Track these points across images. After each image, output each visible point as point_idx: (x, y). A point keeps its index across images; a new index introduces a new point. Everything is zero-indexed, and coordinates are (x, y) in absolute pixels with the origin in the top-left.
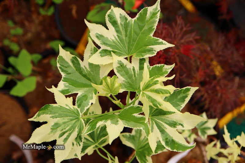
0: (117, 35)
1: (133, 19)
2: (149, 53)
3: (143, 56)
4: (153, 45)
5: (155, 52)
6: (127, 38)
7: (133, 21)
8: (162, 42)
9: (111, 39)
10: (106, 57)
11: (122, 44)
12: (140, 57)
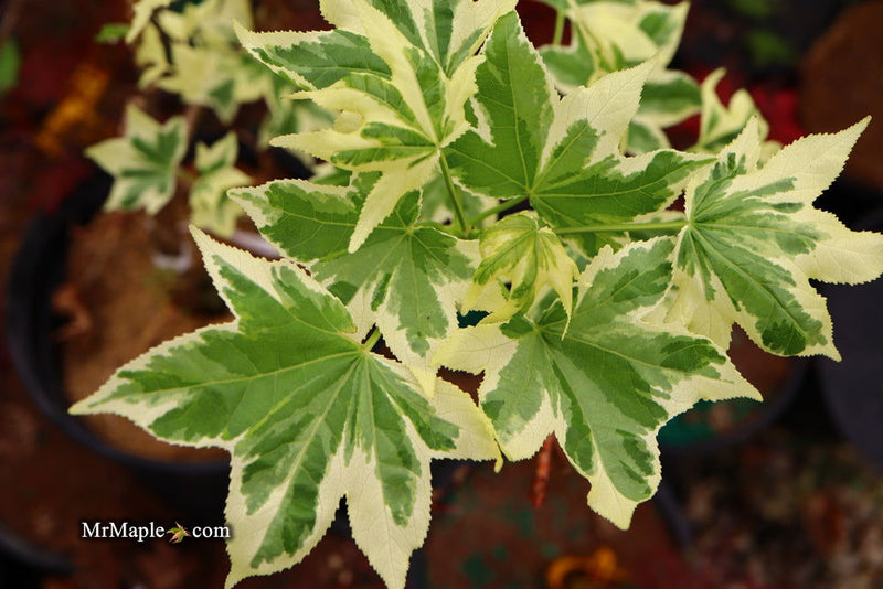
0: (334, 451)
1: (229, 446)
2: (296, 286)
3: (326, 299)
4: (264, 294)
5: (278, 271)
6: (310, 409)
7: (237, 439)
8: (220, 272)
9: (368, 459)
10: (441, 417)
11: (350, 408)
12: (337, 306)
